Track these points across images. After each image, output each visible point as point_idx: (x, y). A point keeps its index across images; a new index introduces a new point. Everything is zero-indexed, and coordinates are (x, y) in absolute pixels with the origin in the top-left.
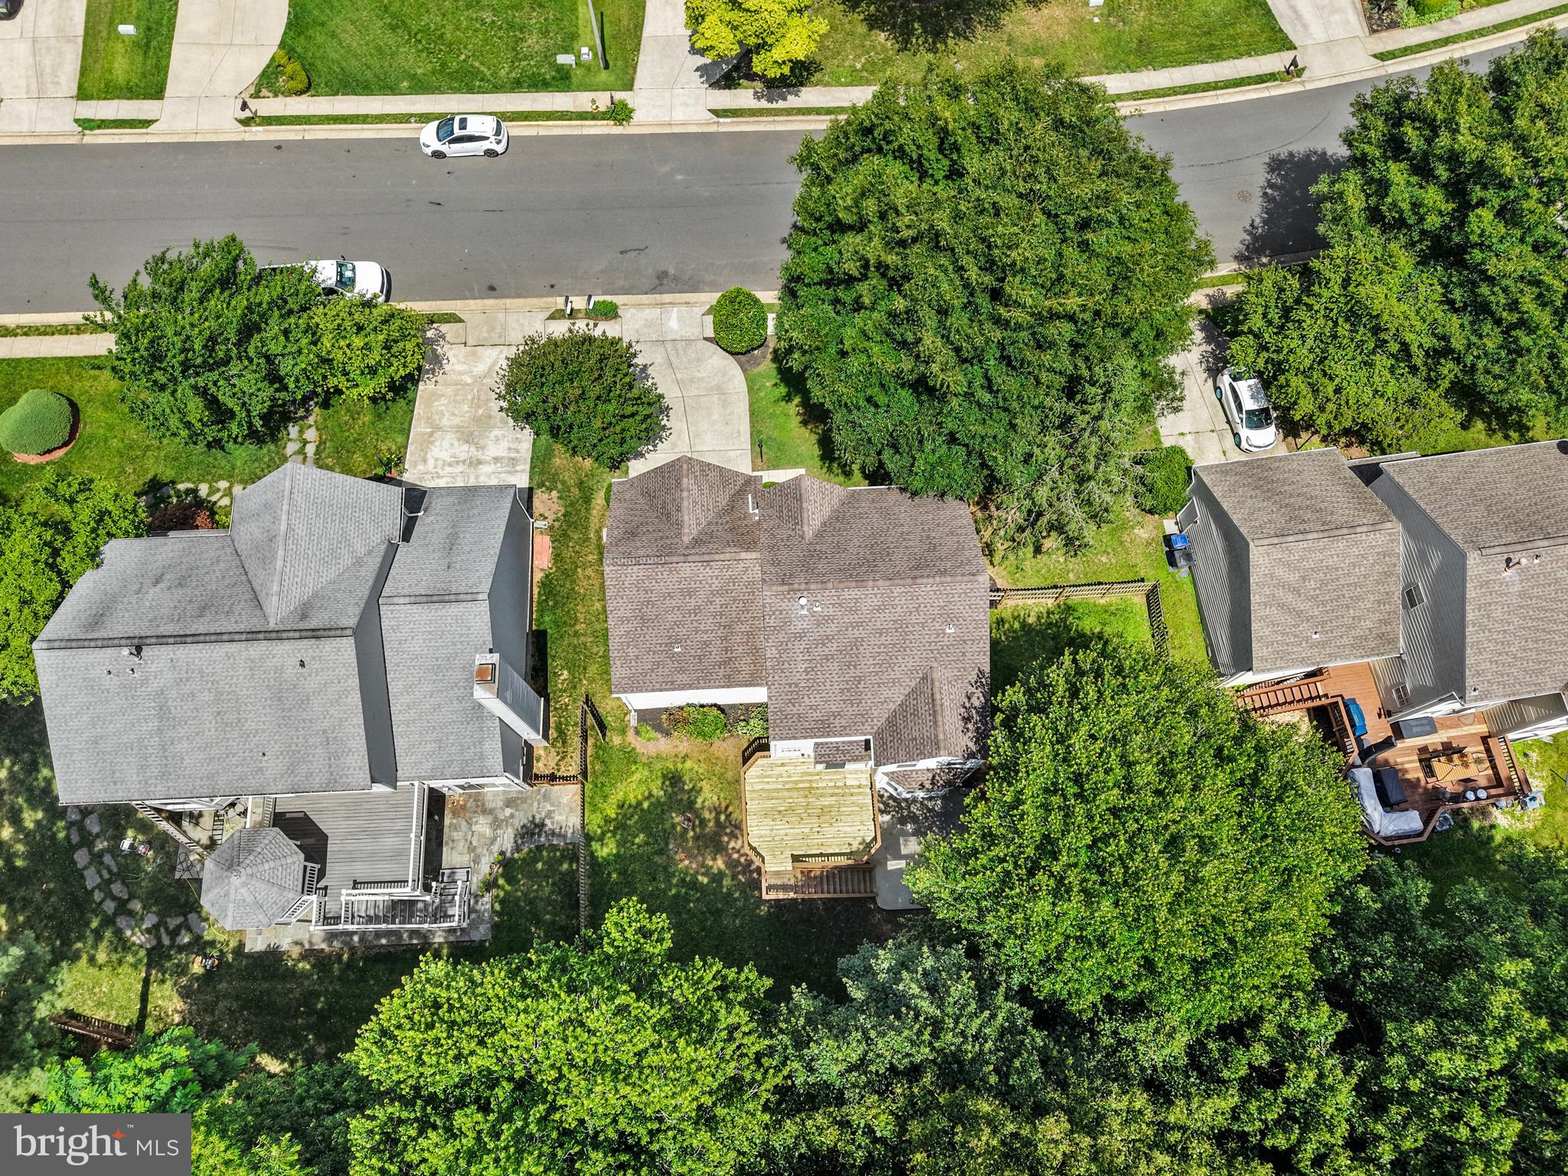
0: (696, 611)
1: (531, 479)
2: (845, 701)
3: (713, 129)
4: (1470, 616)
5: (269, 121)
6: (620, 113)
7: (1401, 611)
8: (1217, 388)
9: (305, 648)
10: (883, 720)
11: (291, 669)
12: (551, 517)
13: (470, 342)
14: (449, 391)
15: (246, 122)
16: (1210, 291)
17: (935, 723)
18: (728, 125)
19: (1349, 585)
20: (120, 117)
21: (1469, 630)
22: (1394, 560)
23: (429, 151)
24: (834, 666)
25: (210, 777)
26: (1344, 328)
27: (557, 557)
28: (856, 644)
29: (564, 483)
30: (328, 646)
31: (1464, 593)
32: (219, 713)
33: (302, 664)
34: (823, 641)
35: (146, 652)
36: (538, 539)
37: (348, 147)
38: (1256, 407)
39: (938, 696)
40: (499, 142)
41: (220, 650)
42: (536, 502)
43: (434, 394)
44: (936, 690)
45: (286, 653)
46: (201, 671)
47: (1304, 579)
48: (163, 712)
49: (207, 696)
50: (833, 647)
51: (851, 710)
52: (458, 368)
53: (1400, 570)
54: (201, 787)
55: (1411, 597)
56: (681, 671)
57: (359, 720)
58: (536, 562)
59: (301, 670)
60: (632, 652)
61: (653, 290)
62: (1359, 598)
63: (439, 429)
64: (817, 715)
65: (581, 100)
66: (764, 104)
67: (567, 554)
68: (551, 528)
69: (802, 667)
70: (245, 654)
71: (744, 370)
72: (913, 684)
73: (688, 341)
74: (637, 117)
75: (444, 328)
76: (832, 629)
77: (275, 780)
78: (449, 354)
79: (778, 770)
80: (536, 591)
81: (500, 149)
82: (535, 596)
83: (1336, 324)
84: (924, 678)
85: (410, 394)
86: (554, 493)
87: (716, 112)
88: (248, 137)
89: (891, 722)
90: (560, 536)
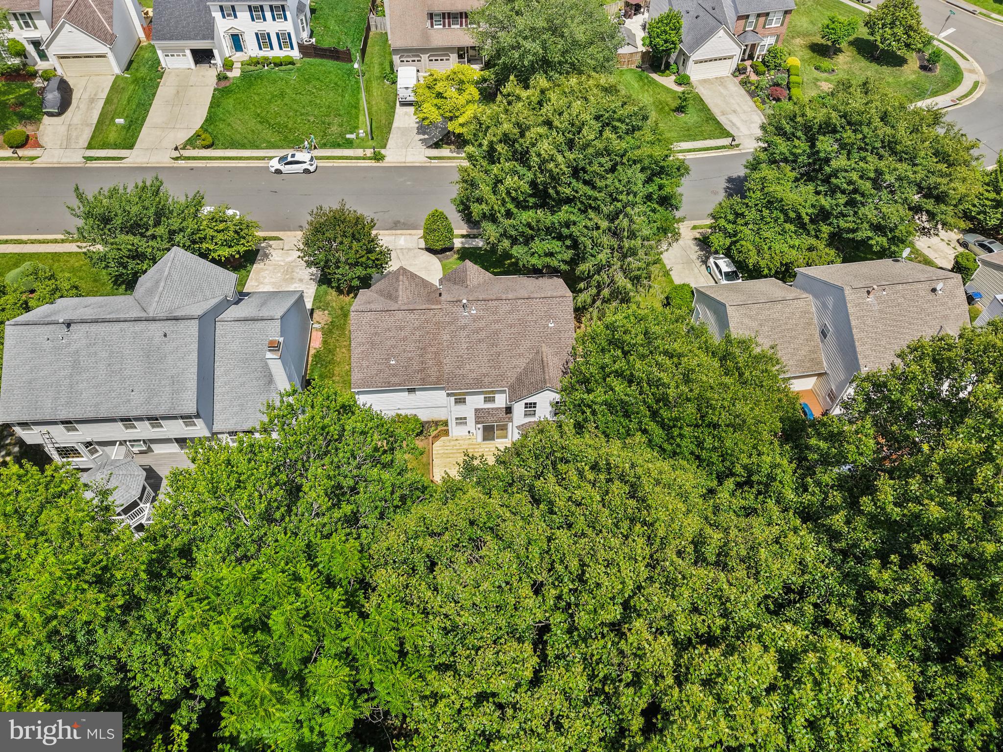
0: (405, 339)
1: (313, 305)
2: (491, 367)
3: (428, 164)
4: (853, 323)
5: (188, 158)
6: (378, 157)
7: (821, 345)
8: (708, 267)
9: (168, 326)
10: (514, 379)
11: (158, 338)
12: (323, 323)
13: (285, 248)
14: (271, 268)
15: (176, 159)
16: (701, 231)
17: (544, 372)
18: (435, 163)
19: (788, 330)
20: (108, 156)
21: (854, 331)
22: (811, 316)
23: (273, 170)
24: (484, 346)
25: (97, 405)
26: (766, 212)
27: (325, 342)
28: (496, 333)
29: (332, 307)
30: (182, 324)
31: (847, 310)
32: (109, 365)
33: (165, 336)
34: (477, 331)
35: (73, 327)
36: (314, 333)
37: (229, 170)
38: (729, 270)
39: (545, 359)
40: (311, 165)
41: (117, 327)
42: (315, 315)
43: (262, 269)
44: (544, 356)
45: (156, 329)
46: (103, 339)
47: (761, 325)
48: (76, 364)
49: (104, 354)
50: (483, 334)
51: (494, 372)
52: (277, 259)
53: (816, 321)
54: (90, 412)
55: (824, 334)
56: (395, 375)
57: (194, 370)
58: (312, 344)
59: (164, 339)
60: (365, 363)
61: (391, 229)
62: (795, 338)
63: (262, 283)
64: (474, 375)
65: (359, 152)
66: (455, 155)
67: (331, 341)
68: (323, 328)
69: (465, 346)
70: (132, 329)
71: (440, 261)
72: (531, 357)
73: (409, 249)
74: (387, 159)
75: (271, 242)
76: (482, 324)
77: (137, 408)
78: (273, 253)
79: (453, 443)
80: (310, 359)
81: (312, 169)
82: (310, 362)
83: (761, 211)
84: (537, 353)
85: (248, 268)
86: (326, 312)
87: (430, 158)
88: (175, 165)
89: (519, 379)
90: (328, 332)
